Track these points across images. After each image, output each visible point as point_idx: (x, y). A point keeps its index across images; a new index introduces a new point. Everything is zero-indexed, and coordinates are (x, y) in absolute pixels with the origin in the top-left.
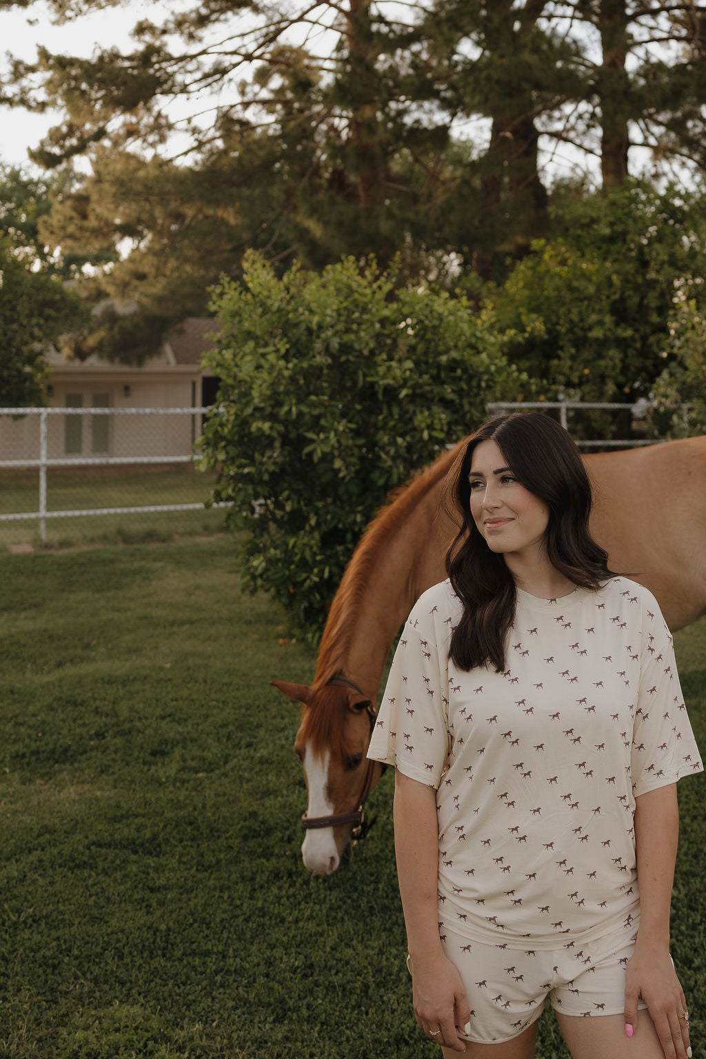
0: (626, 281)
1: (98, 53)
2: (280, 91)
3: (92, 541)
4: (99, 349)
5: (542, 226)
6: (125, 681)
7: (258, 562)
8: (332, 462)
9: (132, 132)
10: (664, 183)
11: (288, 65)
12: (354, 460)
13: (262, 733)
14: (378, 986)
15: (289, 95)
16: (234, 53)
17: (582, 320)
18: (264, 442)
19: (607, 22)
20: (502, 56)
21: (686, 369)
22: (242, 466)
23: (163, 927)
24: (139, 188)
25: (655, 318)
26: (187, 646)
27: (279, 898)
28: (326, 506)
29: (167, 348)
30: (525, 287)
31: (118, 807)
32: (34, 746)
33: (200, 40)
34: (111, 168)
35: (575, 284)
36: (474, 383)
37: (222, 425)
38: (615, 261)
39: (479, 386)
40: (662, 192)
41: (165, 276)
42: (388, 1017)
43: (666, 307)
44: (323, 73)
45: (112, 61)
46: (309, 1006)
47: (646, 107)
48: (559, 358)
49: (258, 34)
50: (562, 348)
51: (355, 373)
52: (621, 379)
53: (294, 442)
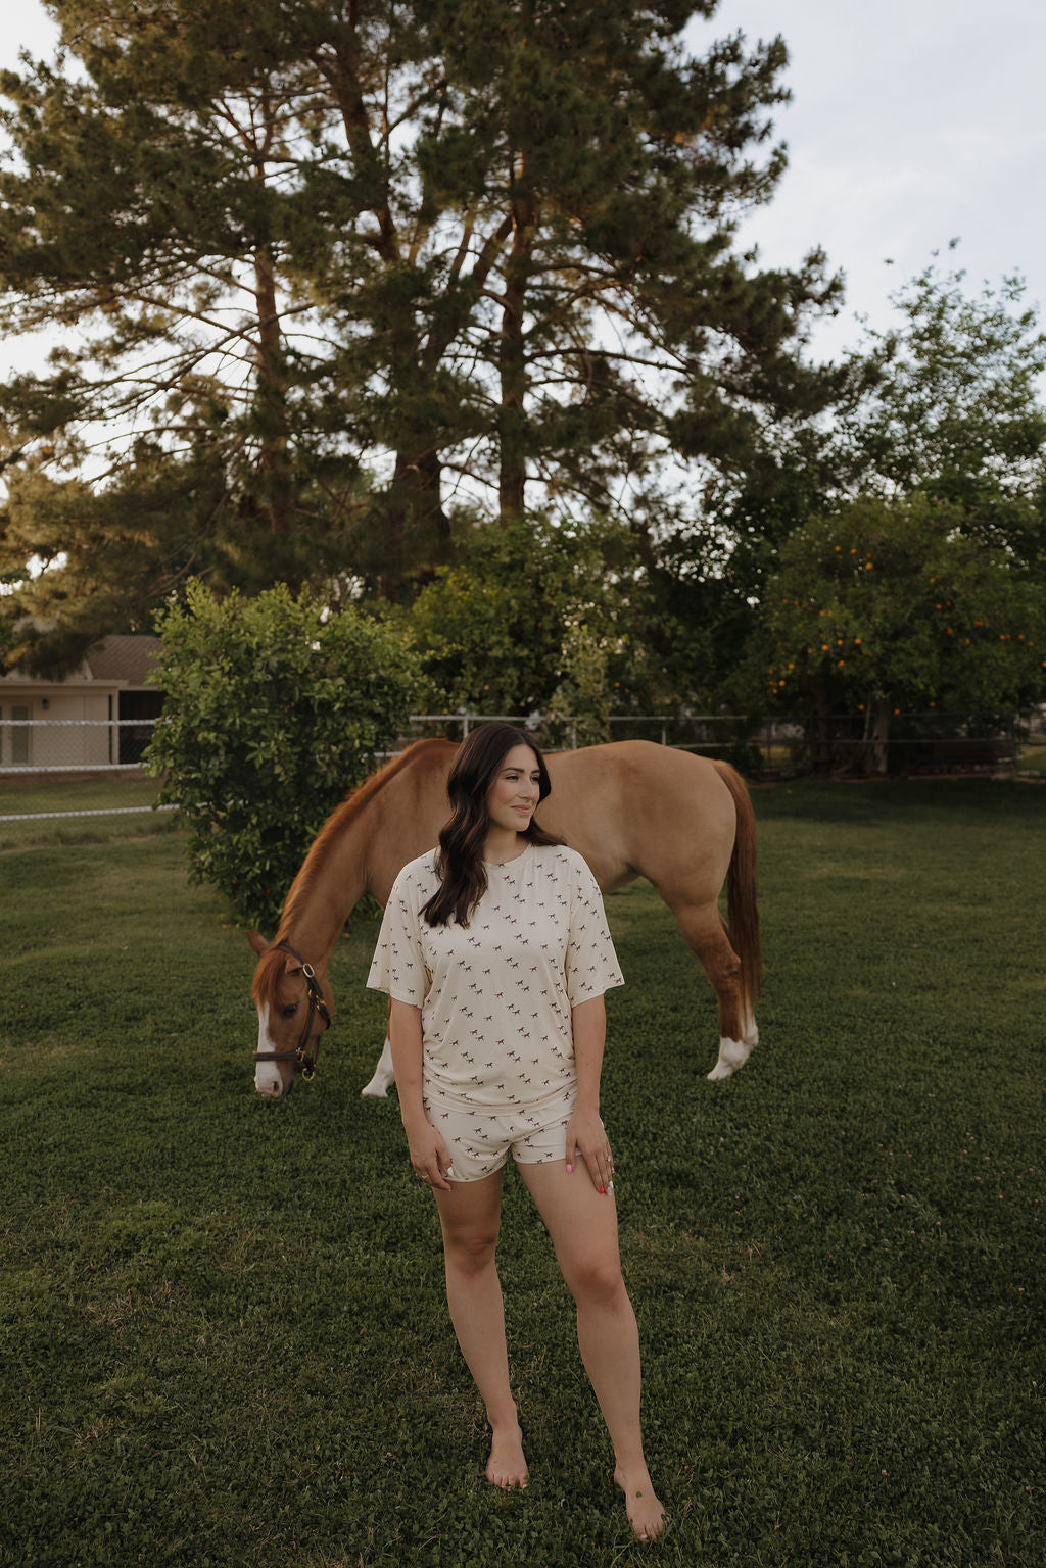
0: (523, 605)
1: (14, 377)
2: (194, 418)
3: (33, 842)
4: (19, 665)
5: (445, 554)
6: (90, 962)
7: (205, 857)
8: (272, 768)
9: (47, 455)
10: (557, 513)
11: (202, 394)
12: (292, 766)
13: (221, 1001)
14: (353, 1181)
15: (202, 423)
16: (149, 381)
17: (483, 641)
18: (209, 751)
19: (507, 364)
20: (411, 394)
21: (577, 686)
22: (189, 772)
23: (169, 1146)
24: (59, 510)
25: (549, 640)
26: (141, 932)
27: (262, 1123)
28: (266, 806)
29: (86, 664)
30: (430, 610)
31: (107, 1060)
32: (18, 1016)
33: (116, 368)
34: (31, 490)
35: (477, 607)
36: (399, 698)
37: (169, 735)
38: (514, 587)
39: (404, 700)
40: (556, 523)
41: (84, 595)
42: (364, 1201)
43: (559, 631)
44: (235, 402)
45: (27, 385)
46: (299, 1198)
47: (543, 446)
48: (461, 675)
49: (172, 362)
50: (464, 666)
51: (292, 688)
52: (518, 694)
53: (238, 751)
